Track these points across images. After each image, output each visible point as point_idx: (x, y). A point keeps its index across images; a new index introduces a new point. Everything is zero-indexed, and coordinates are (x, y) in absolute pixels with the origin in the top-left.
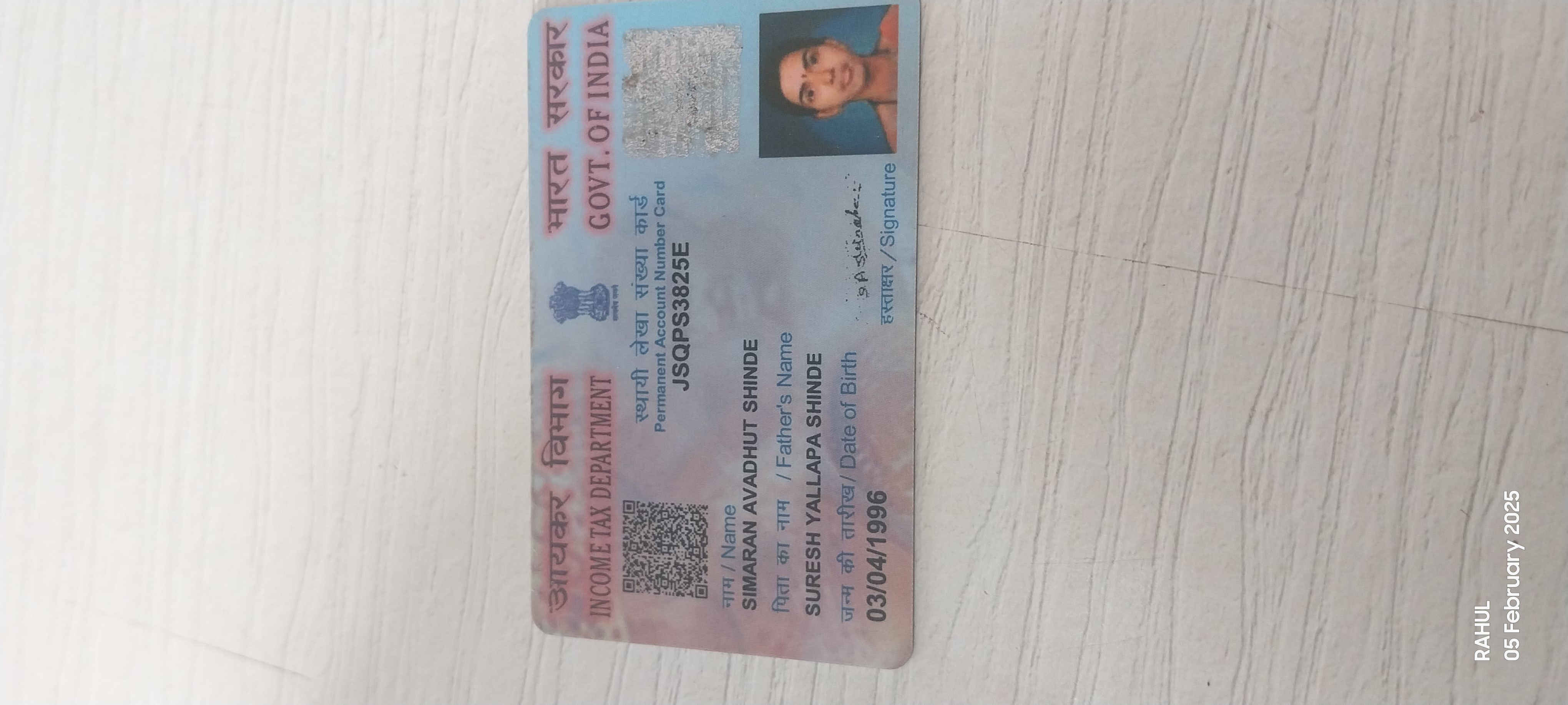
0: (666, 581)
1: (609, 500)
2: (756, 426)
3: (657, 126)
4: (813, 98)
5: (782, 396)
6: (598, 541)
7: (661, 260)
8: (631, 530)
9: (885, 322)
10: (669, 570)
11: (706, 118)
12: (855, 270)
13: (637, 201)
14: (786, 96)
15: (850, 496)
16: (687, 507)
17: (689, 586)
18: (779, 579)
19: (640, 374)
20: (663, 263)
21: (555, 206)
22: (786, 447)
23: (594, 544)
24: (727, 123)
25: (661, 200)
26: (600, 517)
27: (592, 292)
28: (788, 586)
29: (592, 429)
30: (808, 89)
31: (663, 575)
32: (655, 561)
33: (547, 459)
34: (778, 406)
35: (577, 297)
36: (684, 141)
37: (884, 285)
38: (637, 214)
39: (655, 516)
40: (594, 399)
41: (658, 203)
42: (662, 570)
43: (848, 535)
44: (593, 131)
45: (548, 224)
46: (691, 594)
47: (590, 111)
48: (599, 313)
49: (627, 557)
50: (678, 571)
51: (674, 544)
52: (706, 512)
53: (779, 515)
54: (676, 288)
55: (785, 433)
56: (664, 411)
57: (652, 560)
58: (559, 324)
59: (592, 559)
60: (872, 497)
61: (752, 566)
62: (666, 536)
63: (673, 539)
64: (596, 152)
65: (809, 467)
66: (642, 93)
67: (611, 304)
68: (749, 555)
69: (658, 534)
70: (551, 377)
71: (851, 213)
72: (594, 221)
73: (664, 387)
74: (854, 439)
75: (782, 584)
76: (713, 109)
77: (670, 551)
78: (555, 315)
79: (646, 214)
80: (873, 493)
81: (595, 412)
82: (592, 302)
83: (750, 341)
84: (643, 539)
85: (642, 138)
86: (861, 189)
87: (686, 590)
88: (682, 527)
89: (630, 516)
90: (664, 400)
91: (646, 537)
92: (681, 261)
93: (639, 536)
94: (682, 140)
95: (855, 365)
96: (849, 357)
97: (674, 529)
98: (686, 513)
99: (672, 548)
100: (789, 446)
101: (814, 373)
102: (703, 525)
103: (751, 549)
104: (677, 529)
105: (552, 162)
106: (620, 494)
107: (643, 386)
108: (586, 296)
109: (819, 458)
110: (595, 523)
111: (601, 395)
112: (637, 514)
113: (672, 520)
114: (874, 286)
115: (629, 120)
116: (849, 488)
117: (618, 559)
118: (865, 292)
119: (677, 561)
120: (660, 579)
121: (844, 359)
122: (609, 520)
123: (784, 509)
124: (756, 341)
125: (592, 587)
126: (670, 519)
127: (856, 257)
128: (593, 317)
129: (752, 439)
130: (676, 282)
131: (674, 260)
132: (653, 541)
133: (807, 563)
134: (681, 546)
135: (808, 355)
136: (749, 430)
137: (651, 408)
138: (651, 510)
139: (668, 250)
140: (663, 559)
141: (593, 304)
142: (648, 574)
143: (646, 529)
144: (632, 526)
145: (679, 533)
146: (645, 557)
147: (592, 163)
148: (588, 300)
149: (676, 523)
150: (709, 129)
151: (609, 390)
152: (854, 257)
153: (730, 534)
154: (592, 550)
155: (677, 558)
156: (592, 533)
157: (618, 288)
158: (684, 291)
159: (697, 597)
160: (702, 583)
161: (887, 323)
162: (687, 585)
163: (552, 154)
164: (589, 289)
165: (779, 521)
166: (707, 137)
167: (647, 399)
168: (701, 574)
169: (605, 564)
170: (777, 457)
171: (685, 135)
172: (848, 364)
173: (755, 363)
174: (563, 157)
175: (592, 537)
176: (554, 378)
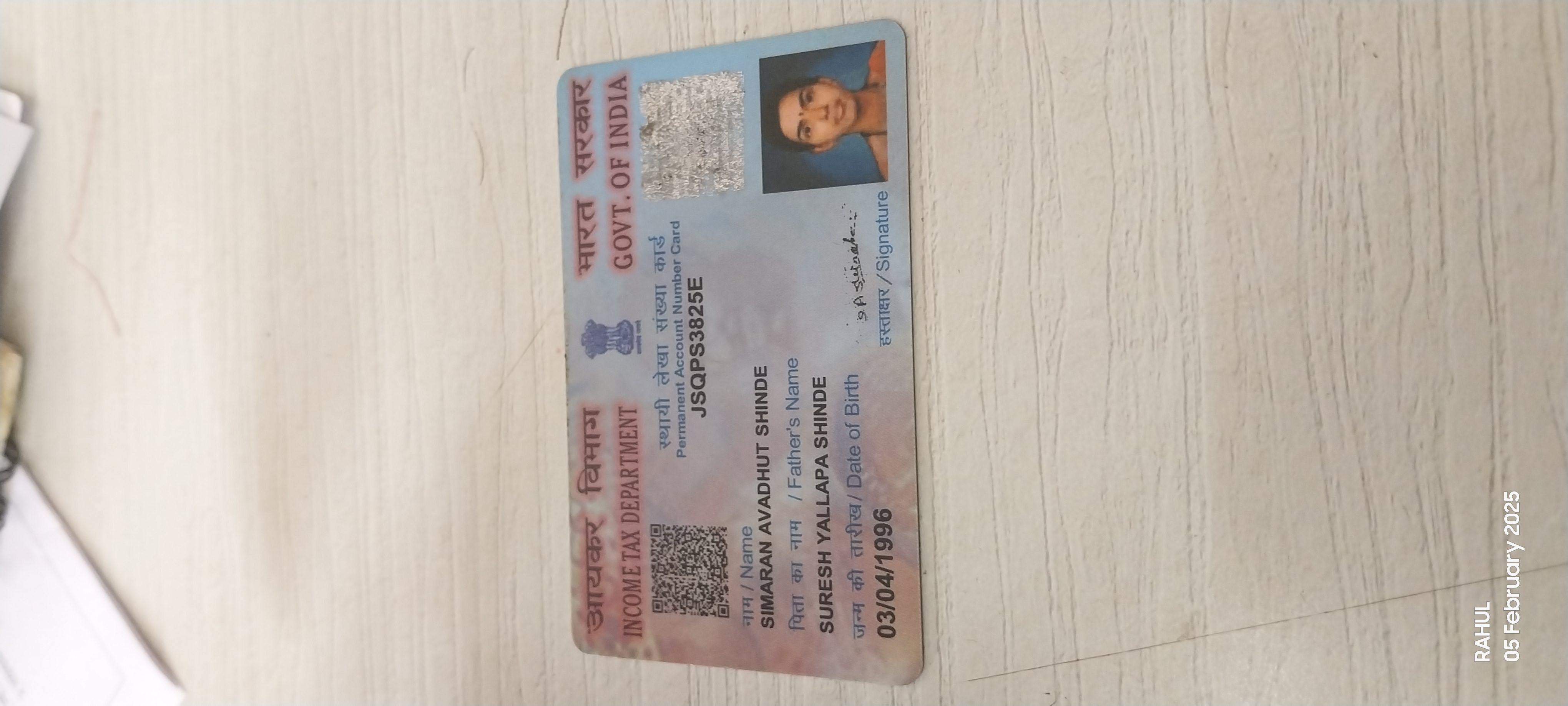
0: (691, 601)
1: (639, 524)
2: (767, 449)
3: (671, 170)
4: (809, 134)
5: (791, 420)
6: (629, 564)
7: (678, 295)
8: (659, 552)
9: (884, 344)
10: (693, 591)
11: (714, 160)
12: (855, 295)
13: (656, 241)
14: (785, 133)
15: (857, 515)
16: (708, 529)
17: (711, 606)
18: (794, 597)
19: (663, 404)
20: (680, 297)
21: (584, 250)
22: (796, 468)
23: (625, 567)
24: (733, 163)
25: (677, 239)
26: (631, 540)
27: (619, 328)
28: (802, 604)
29: (621, 457)
30: (806, 126)
31: (688, 596)
32: (681, 582)
33: (582, 487)
34: (788, 429)
35: (606, 333)
36: (695, 182)
37: (881, 309)
38: (656, 253)
39: (680, 539)
40: (623, 429)
41: (674, 242)
42: (687, 591)
43: (857, 553)
44: (616, 178)
45: (579, 267)
46: (714, 613)
47: (612, 160)
48: (625, 348)
49: (655, 579)
50: (701, 591)
51: (697, 565)
52: (726, 533)
53: (792, 535)
54: (692, 320)
55: (795, 455)
56: (684, 438)
57: (677, 581)
58: (589, 359)
59: (625, 581)
60: (878, 515)
61: (769, 585)
62: (690, 558)
63: (696, 561)
64: (617, 197)
65: (818, 487)
66: (657, 140)
67: (635, 339)
68: (766, 575)
69: (683, 555)
70: (584, 409)
71: (848, 241)
72: (619, 262)
73: (684, 415)
74: (860, 458)
75: (797, 602)
76: (720, 151)
77: (694, 572)
78: (587, 350)
79: (663, 253)
80: (879, 511)
81: (624, 440)
82: (618, 338)
83: (760, 368)
84: (670, 561)
85: (658, 182)
86: (856, 217)
87: (709, 610)
88: (704, 549)
89: (657, 539)
90: (684, 427)
91: (672, 559)
92: (695, 295)
93: (665, 558)
94: (693, 181)
95: (858, 387)
96: (852, 379)
97: (697, 550)
98: (707, 535)
99: (695, 569)
100: (799, 468)
101: (820, 396)
102: (722, 546)
103: (768, 569)
104: (700, 551)
105: (581, 209)
106: (648, 517)
107: (665, 414)
108: (613, 332)
109: (827, 478)
110: (625, 546)
111: (629, 425)
112: (663, 537)
113: (695, 541)
114: (872, 310)
115: (646, 166)
116: (856, 506)
117: (647, 581)
118: (864, 316)
119: (701, 582)
120: (685, 599)
121: (847, 381)
122: (638, 543)
123: (796, 528)
124: (765, 367)
125: (626, 608)
126: (693, 541)
127: (854, 283)
128: (620, 351)
129: (764, 461)
130: (692, 314)
131: (690, 294)
132: (678, 562)
133: (820, 581)
134: (704, 567)
135: (814, 379)
136: (761, 453)
137: (673, 435)
138: (676, 532)
139: (684, 286)
140: (687, 580)
141: (619, 340)
142: (674, 595)
143: (672, 551)
144: (659, 549)
145: (702, 554)
146: (671, 578)
147: (616, 208)
148: (615, 336)
149: (699, 545)
150: (717, 169)
151: (635, 420)
152: (853, 282)
153: (748, 555)
154: (624, 573)
155: (701, 578)
156: (624, 556)
157: (642, 323)
158: (699, 323)
159: (720, 616)
160: (724, 603)
161: (886, 345)
162: (711, 604)
163: (581, 201)
164: (615, 325)
165: (792, 541)
166: (715, 177)
167: (669, 427)
168: (723, 594)
169: (636, 586)
170: (788, 478)
171: (696, 177)
172: (851, 386)
173: (765, 388)
174: (590, 204)
175: (624, 560)
176: (587, 410)
